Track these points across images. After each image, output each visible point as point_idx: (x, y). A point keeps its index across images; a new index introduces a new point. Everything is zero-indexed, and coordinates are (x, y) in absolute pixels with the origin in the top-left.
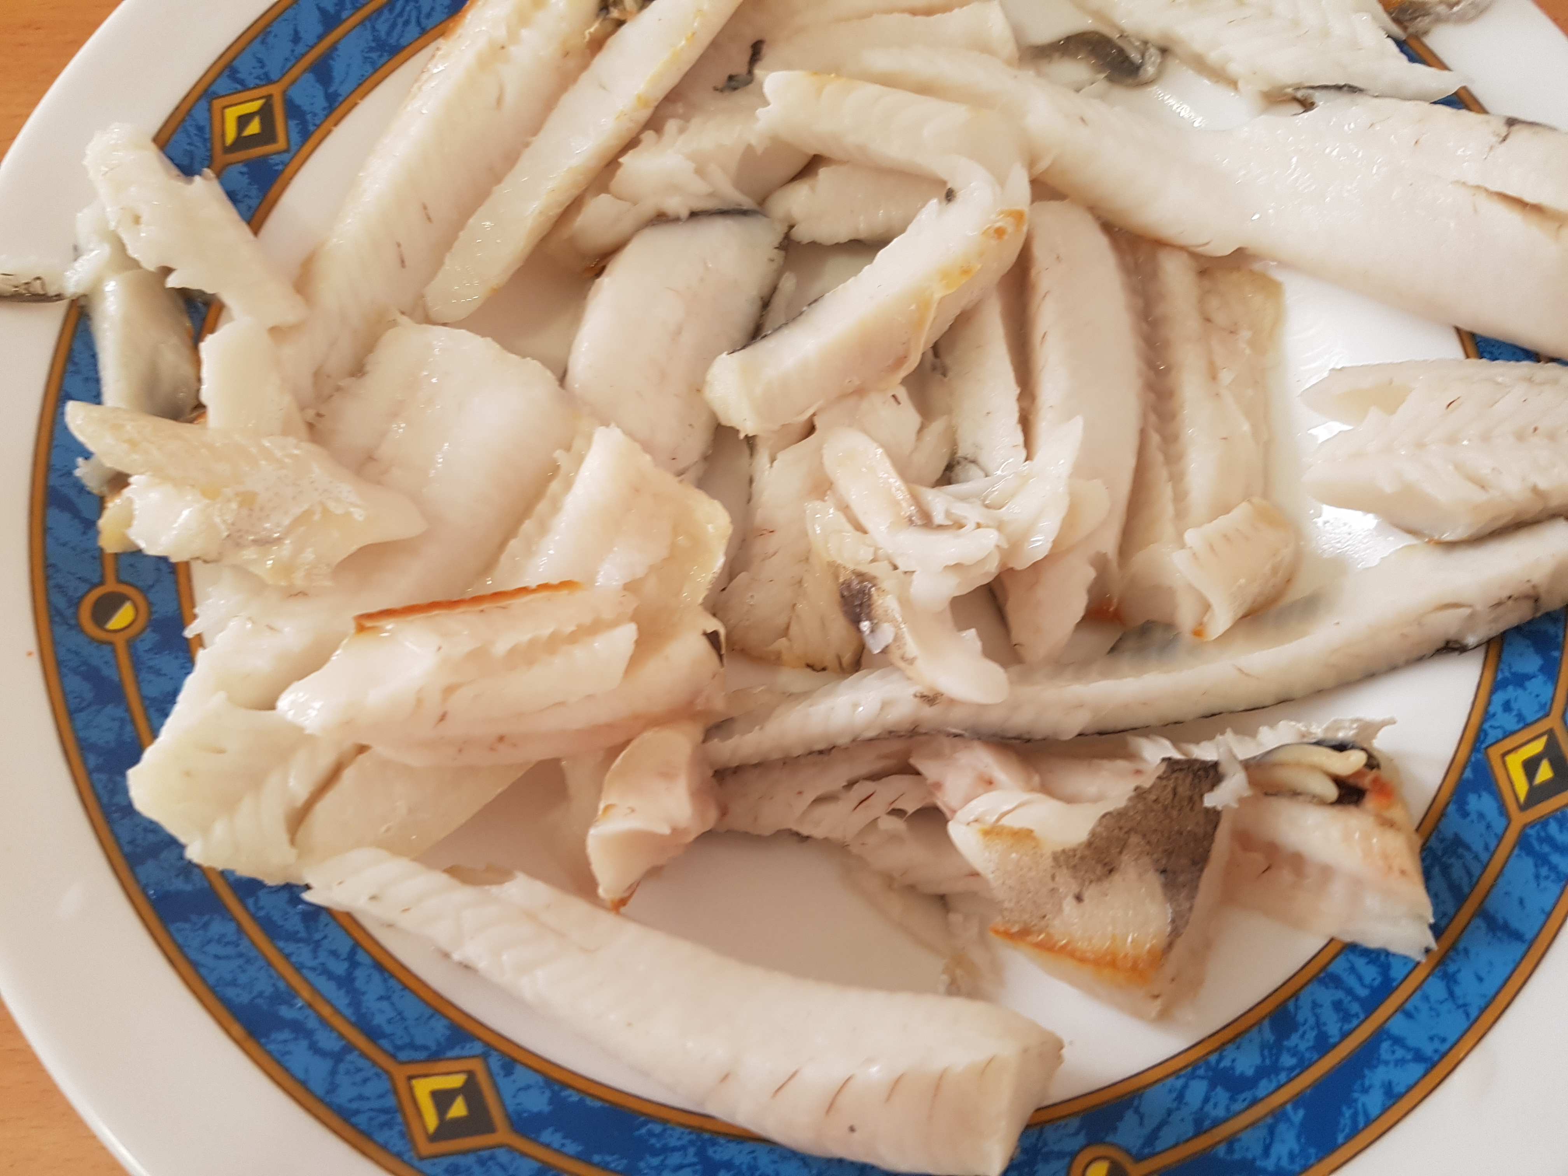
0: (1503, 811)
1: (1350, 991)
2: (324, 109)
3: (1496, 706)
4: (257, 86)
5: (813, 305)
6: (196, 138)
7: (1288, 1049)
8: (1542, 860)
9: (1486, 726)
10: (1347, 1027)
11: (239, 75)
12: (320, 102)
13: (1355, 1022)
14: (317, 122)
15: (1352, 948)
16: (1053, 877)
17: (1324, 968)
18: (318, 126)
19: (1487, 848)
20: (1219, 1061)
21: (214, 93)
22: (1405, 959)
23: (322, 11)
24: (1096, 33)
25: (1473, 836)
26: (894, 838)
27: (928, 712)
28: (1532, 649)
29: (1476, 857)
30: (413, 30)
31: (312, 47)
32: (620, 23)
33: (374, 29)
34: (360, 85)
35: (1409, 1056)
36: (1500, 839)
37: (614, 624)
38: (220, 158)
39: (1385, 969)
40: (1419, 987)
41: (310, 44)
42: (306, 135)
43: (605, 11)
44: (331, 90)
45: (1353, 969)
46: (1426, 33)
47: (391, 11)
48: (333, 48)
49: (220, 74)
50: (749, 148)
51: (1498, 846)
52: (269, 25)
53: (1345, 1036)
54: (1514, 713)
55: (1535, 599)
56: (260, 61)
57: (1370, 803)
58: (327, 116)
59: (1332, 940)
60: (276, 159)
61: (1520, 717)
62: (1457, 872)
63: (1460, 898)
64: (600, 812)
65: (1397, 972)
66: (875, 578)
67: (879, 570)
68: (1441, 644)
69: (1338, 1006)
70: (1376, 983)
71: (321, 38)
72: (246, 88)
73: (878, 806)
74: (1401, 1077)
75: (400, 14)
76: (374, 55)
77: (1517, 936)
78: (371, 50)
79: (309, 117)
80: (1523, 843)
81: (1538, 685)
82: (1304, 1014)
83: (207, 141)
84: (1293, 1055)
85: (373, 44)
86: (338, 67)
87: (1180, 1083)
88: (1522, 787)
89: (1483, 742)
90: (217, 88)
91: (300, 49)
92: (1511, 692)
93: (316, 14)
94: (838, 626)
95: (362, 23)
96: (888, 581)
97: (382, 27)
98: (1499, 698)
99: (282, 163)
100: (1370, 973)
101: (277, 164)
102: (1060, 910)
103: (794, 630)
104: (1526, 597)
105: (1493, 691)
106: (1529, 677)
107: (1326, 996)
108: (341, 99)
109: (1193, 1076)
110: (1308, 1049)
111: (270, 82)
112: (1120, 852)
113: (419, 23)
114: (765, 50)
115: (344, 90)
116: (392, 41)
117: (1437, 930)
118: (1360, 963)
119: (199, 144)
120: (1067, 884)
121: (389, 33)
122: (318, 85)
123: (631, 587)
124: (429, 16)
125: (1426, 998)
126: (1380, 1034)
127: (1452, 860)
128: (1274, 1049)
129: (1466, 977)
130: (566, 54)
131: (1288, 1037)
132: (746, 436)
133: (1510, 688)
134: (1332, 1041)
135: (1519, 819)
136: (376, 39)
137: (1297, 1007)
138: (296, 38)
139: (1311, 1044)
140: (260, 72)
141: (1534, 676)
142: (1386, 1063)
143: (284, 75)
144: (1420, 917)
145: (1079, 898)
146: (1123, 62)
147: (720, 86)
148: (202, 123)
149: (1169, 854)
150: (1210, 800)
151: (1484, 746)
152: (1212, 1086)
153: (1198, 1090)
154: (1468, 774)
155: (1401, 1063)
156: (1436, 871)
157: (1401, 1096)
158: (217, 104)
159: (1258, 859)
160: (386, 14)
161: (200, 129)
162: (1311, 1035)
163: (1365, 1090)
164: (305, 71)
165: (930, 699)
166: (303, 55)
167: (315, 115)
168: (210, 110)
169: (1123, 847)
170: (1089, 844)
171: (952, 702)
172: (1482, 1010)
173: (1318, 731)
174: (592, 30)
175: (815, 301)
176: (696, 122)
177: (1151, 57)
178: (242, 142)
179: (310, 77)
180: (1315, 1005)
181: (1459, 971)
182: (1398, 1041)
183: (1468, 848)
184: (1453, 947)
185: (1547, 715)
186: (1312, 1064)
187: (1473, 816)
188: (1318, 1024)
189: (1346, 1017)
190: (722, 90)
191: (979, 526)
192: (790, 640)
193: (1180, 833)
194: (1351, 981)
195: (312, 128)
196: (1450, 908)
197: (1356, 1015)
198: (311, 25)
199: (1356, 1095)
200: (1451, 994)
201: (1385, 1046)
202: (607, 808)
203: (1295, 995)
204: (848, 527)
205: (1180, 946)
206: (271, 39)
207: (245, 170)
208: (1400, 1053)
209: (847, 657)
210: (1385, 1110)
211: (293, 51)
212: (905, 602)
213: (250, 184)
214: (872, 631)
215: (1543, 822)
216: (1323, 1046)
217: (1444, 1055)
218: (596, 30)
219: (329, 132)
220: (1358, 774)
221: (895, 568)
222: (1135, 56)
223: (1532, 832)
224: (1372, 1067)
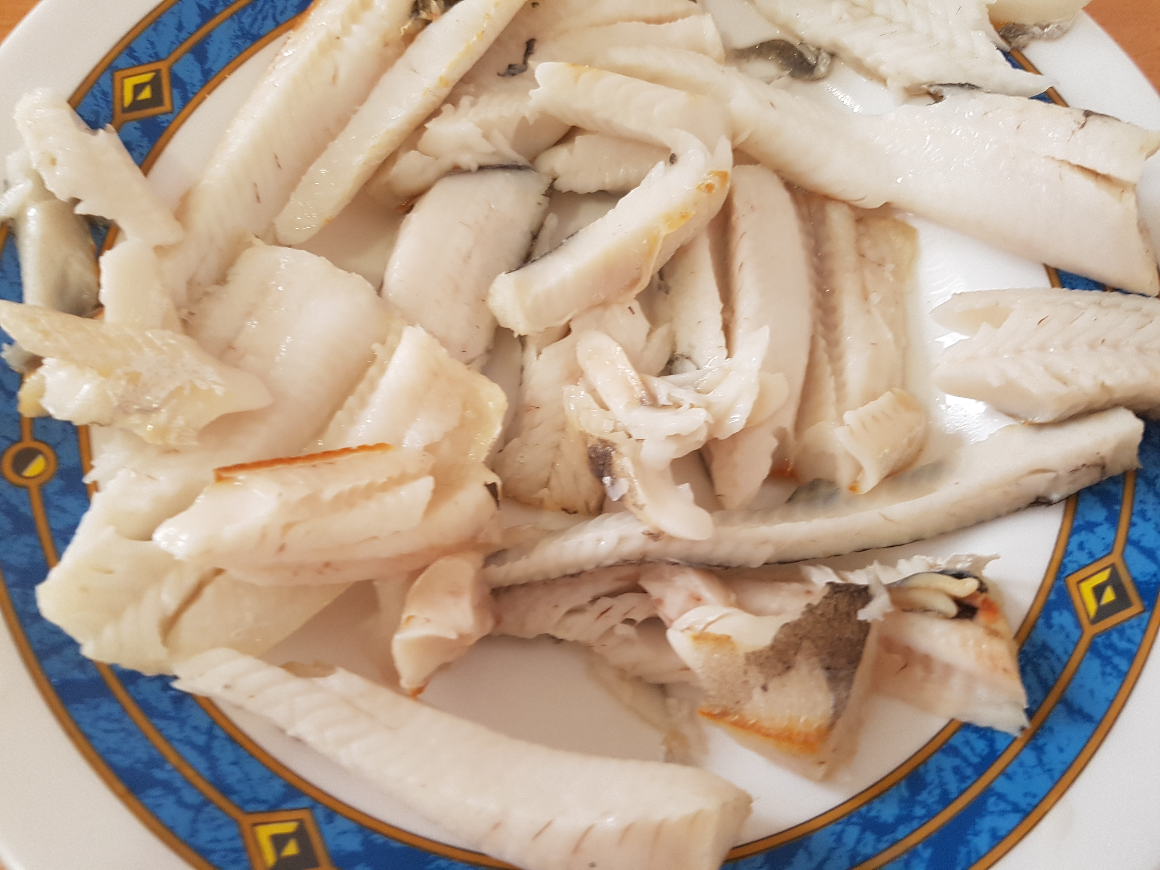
0: (1079, 625)
1: (965, 759)
2: (201, 81)
3: (1073, 546)
4: (150, 62)
5: (570, 239)
6: (100, 100)
7: (920, 803)
8: (1106, 661)
9: (1066, 561)
10: (964, 786)
11: (136, 54)
12: (197, 76)
13: (969, 782)
14: (195, 91)
15: (967, 726)
16: (746, 672)
17: (946, 742)
18: (195, 94)
19: (1066, 652)
20: (869, 811)
21: (116, 67)
22: (1006, 735)
23: (200, 7)
24: (783, 41)
25: (1056, 641)
26: (626, 640)
27: (653, 546)
28: (1098, 505)
29: (1058, 659)
30: (270, 23)
31: (191, 34)
32: (427, 22)
33: (240, 22)
34: (228, 64)
35: (1009, 808)
36: (1076, 644)
37: (416, 477)
38: (119, 116)
39: (991, 742)
40: (1016, 756)
41: (191, 31)
42: (186, 100)
43: (415, 14)
44: (206, 67)
45: (967, 743)
46: (1024, 47)
47: (253, 9)
48: (208, 35)
49: (120, 53)
50: (524, 119)
51: (1075, 649)
52: (160, 16)
53: (962, 792)
54: (1087, 551)
55: (1102, 466)
56: (152, 43)
57: (981, 618)
58: (202, 86)
59: (952, 721)
60: (163, 118)
61: (1091, 554)
62: (1045, 670)
63: (1047, 690)
64: (403, 622)
65: (1000, 745)
66: (614, 444)
67: (618, 438)
68: (1033, 500)
69: (956, 770)
70: (985, 753)
71: (199, 27)
72: (141, 63)
73: (615, 617)
74: (1004, 823)
75: (261, 11)
76: (239, 42)
77: (1088, 718)
78: (237, 37)
79: (188, 87)
80: (1093, 648)
81: (1103, 530)
82: (931, 777)
83: (110, 103)
84: (924, 807)
85: (239, 33)
86: (212, 50)
87: (839, 828)
88: (1092, 606)
89: (1063, 573)
90: (119, 63)
91: (183, 35)
92: (1083, 536)
93: (196, 9)
94: (587, 479)
95: (231, 17)
96: (624, 447)
97: (246, 20)
98: (1076, 539)
99: (168, 121)
100: (981, 746)
101: (163, 122)
102: (750, 697)
103: (553, 482)
104: (1095, 465)
105: (1072, 534)
106: (1097, 525)
107: (948, 762)
108: (213, 74)
109: (848, 823)
110: (935, 802)
111: (158, 58)
112: (796, 654)
113: (274, 18)
114: (536, 46)
115: (216, 68)
116: (254, 31)
117: (1030, 713)
118: (973, 737)
119: (104, 106)
120: (756, 677)
121: (252, 25)
122: (196, 63)
123: (430, 449)
124: (282, 13)
125: (1021, 764)
126: (988, 792)
127: (1041, 661)
128: (909, 802)
129: (1051, 749)
130: (386, 45)
131: (918, 794)
132: (520, 336)
133: (1083, 533)
134: (953, 796)
135: (1091, 631)
136: (241, 29)
137: (927, 771)
138: (180, 27)
139: (936, 798)
140: (151, 51)
141: (1100, 524)
142: (992, 813)
143: (170, 54)
144: (1016, 704)
145: (765, 688)
146: (802, 63)
147: (502, 72)
148: (107, 89)
149: (832, 655)
150: (863, 615)
151: (1065, 575)
152: (863, 831)
153: (852, 833)
154: (1053, 596)
155: (1003, 813)
156: (1029, 669)
157: (1002, 838)
158: (118, 75)
159: (898, 659)
160: (250, 11)
161: (104, 94)
162: (937, 792)
163: (976, 834)
164: (186, 52)
165: (655, 536)
166: (185, 40)
167: (194, 85)
168: (112, 80)
169: (797, 648)
170: (773, 647)
171: (671, 538)
172: (1064, 773)
173: (942, 563)
174: (406, 27)
175: (572, 235)
176: (484, 99)
177: (823, 59)
178: (136, 105)
179: (190, 57)
180: (940, 769)
181: (1045, 745)
182: (1001, 797)
183: (1052, 651)
184: (1041, 727)
185: (1110, 553)
186: (937, 814)
187: (1056, 628)
188: (942, 784)
189: (963, 779)
190: (503, 75)
191: (692, 406)
192: (550, 489)
193: (840, 639)
194: (966, 751)
195: (191, 95)
196: (1039, 695)
197: (969, 777)
198: (192, 18)
199: (970, 837)
200: (1040, 762)
201: (992, 800)
202: (410, 618)
203: (924, 762)
204: (595, 405)
205: (840, 724)
206: (161, 28)
207: (138, 126)
208: (1002, 806)
209: (593, 504)
210: (992, 848)
211: (177, 36)
212: (637, 463)
213: (142, 137)
214: (613, 484)
215: (1107, 633)
216: (946, 800)
217: (1035, 807)
218: (409, 28)
219: (203, 99)
220: (972, 596)
221: (630, 436)
222: (811, 59)
223: (1099, 640)
224: (982, 816)
